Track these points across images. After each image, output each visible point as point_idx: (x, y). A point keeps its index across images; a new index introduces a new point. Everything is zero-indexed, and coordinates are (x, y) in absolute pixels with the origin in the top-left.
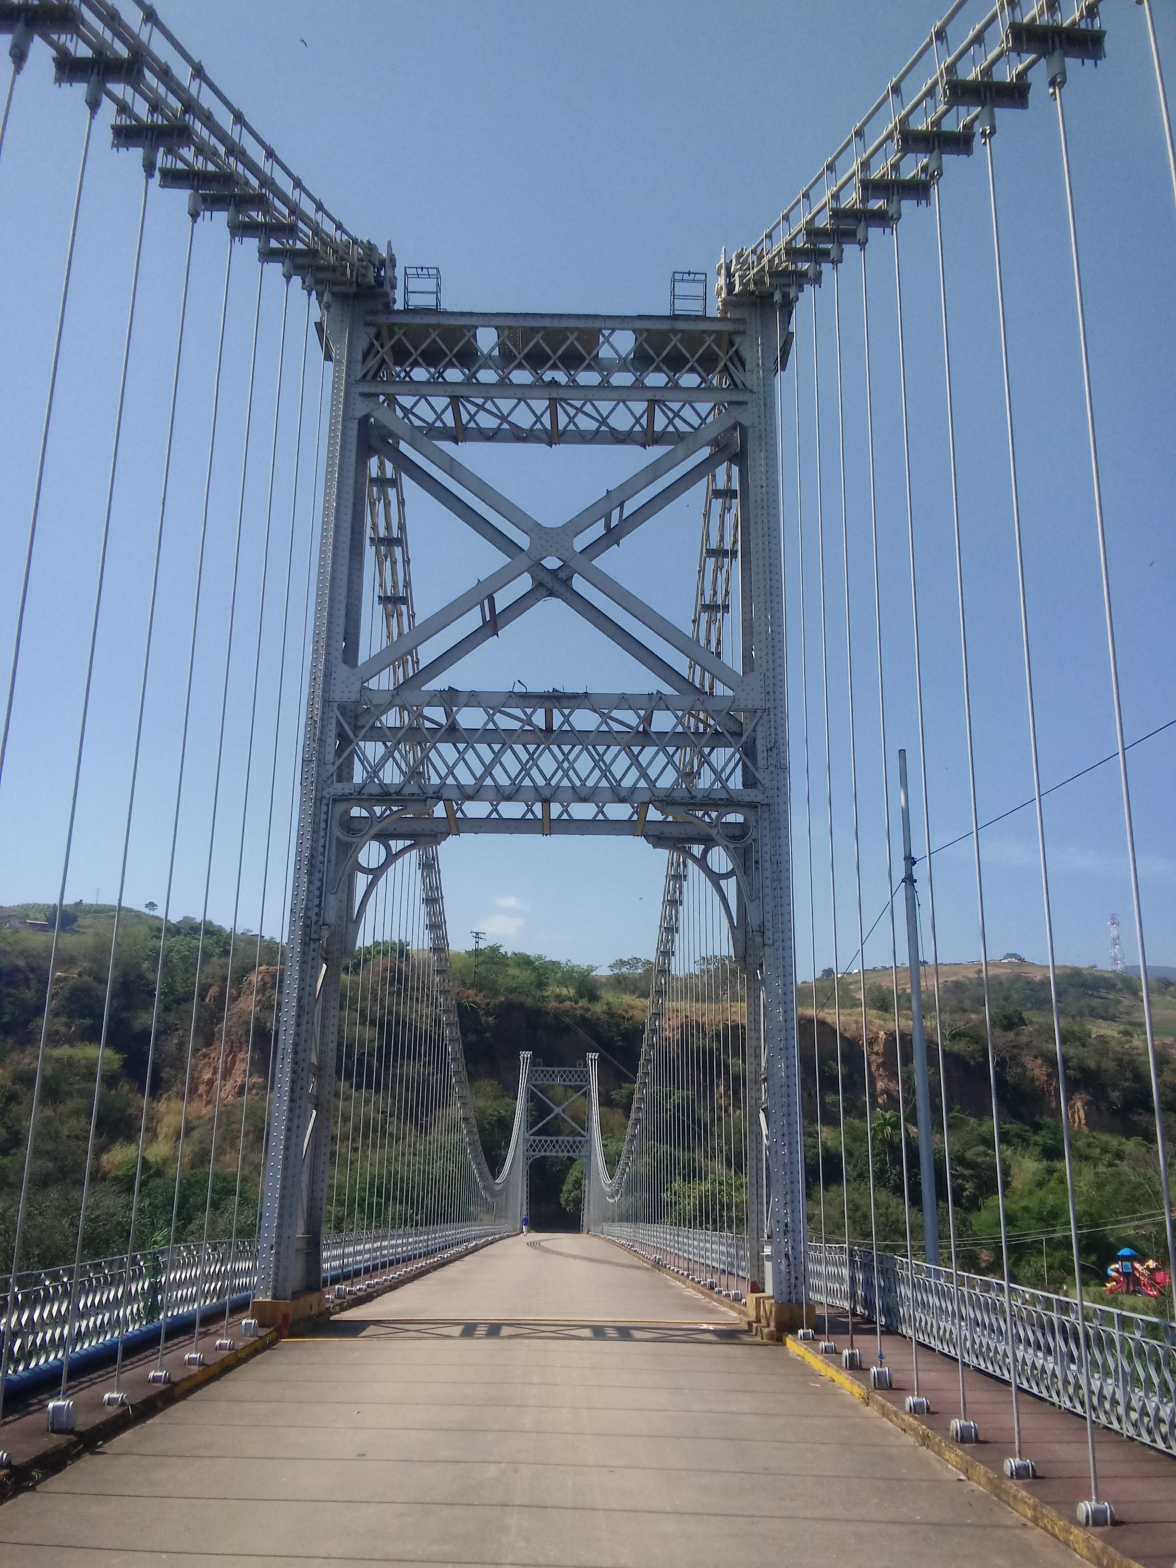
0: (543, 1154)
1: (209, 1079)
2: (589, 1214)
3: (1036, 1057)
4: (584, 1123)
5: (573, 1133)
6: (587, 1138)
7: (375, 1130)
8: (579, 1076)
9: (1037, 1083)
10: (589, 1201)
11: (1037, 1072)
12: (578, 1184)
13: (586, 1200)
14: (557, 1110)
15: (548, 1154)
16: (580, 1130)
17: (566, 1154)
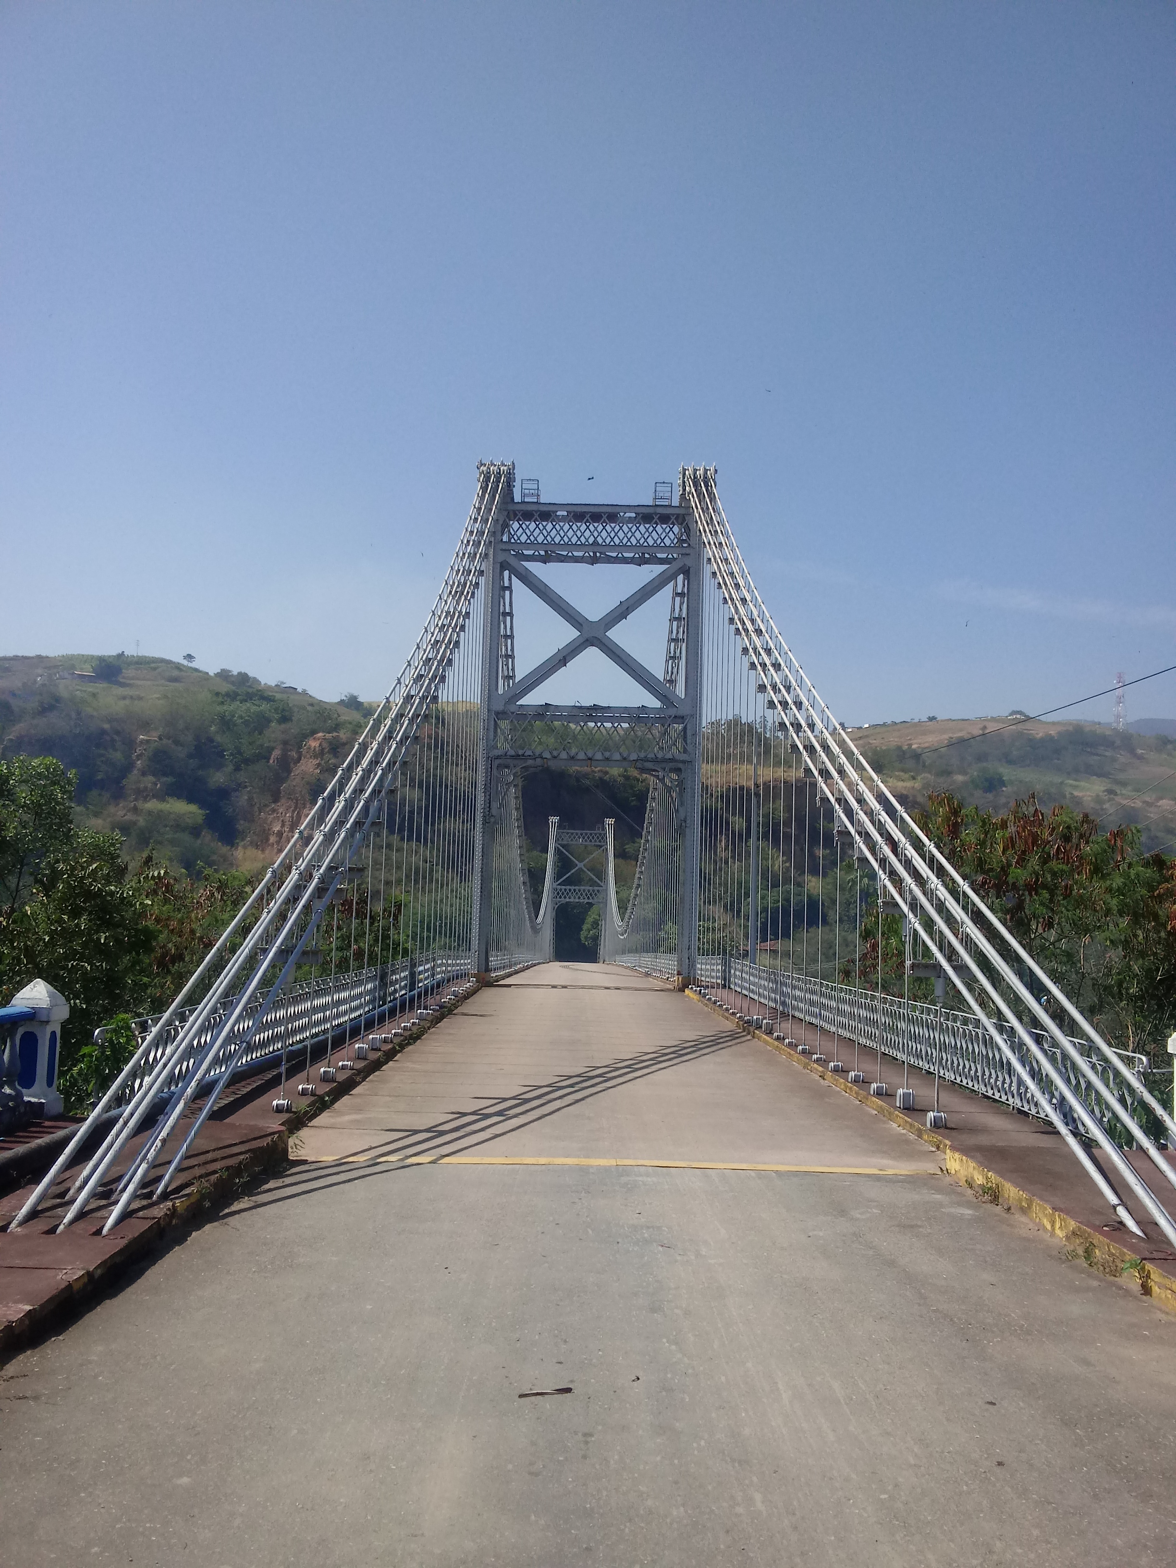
0: (568, 900)
1: (278, 831)
2: (606, 946)
4: (601, 874)
5: (593, 883)
6: (604, 888)
7: (424, 878)
8: (598, 838)
10: (605, 939)
12: (596, 924)
13: (602, 937)
14: (580, 865)
15: (572, 900)
16: (598, 881)
17: (586, 901)
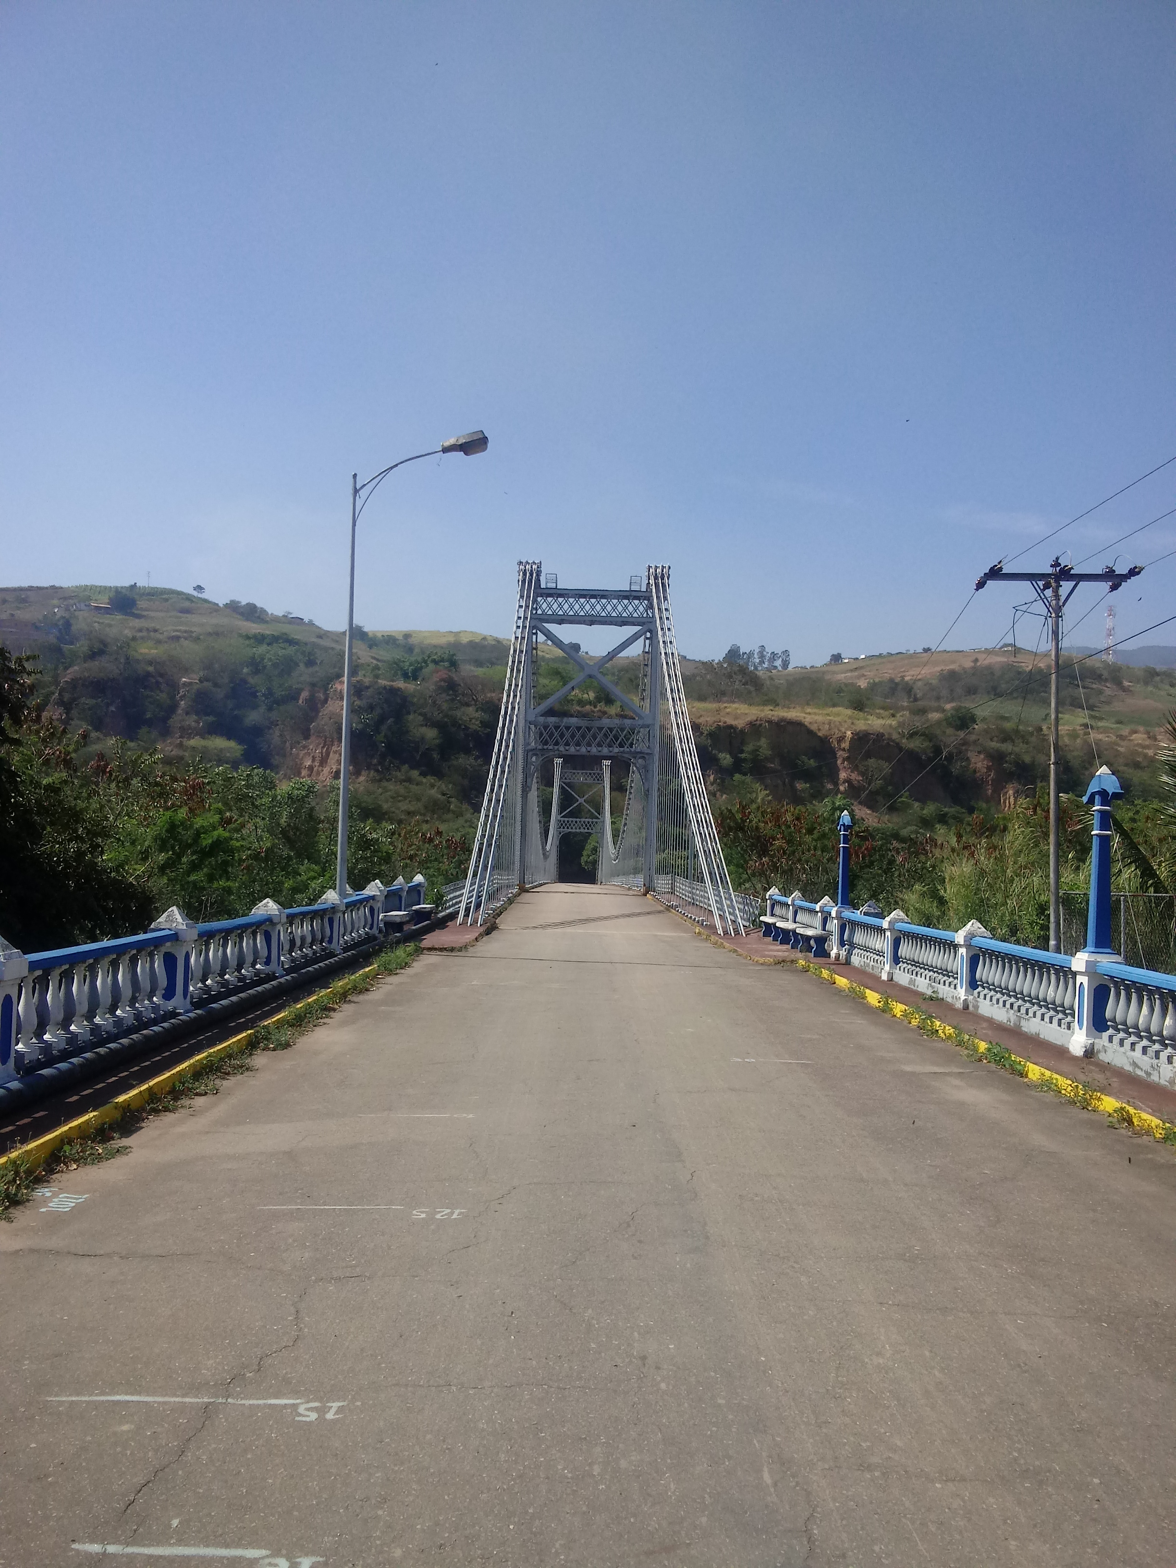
0: (570, 830)
1: (309, 765)
2: (602, 871)
3: (979, 752)
4: (599, 809)
5: (593, 817)
6: (601, 820)
8: (596, 777)
9: (978, 774)
10: (602, 864)
11: (979, 765)
12: (595, 850)
13: (600, 862)
14: (581, 800)
15: (573, 830)
16: (596, 814)
17: (586, 831)
